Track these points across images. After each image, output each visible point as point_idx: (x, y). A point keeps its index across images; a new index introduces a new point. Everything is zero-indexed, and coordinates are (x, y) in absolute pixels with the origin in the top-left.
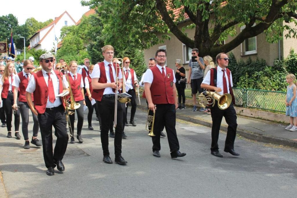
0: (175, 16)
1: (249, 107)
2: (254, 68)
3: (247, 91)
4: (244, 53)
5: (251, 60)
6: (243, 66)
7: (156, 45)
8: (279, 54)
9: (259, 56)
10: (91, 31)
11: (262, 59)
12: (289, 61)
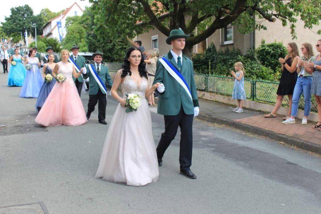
0: (159, 9)
1: (210, 92)
2: (229, 57)
3: (208, 77)
4: (222, 43)
5: (228, 50)
6: (221, 54)
7: (141, 34)
8: (251, 44)
9: (235, 46)
10: (82, 21)
11: (237, 49)
12: (260, 50)
